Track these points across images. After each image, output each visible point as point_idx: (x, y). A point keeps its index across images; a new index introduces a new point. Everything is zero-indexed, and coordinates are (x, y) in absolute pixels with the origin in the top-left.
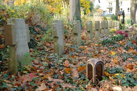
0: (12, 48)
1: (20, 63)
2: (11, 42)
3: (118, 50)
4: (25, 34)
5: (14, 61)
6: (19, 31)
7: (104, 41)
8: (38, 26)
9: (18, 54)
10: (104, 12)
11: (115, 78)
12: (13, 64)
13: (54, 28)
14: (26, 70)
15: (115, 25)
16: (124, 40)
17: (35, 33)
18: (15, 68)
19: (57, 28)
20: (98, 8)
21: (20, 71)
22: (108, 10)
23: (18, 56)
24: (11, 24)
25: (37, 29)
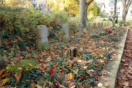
0: (39, 39)
1: (43, 46)
2: (39, 36)
3: (100, 41)
4: (46, 33)
5: (40, 45)
6: (43, 31)
7: (93, 36)
8: (59, 25)
9: (42, 42)
10: (108, 14)
11: (82, 56)
12: (40, 47)
13: (63, 28)
14: (45, 50)
15: (109, 24)
16: (107, 35)
17: (56, 29)
18: (40, 48)
19: (65, 29)
20: (104, 12)
21: (42, 50)
22: (110, 13)
23: (42, 43)
24: (39, 28)
25: (58, 27)
